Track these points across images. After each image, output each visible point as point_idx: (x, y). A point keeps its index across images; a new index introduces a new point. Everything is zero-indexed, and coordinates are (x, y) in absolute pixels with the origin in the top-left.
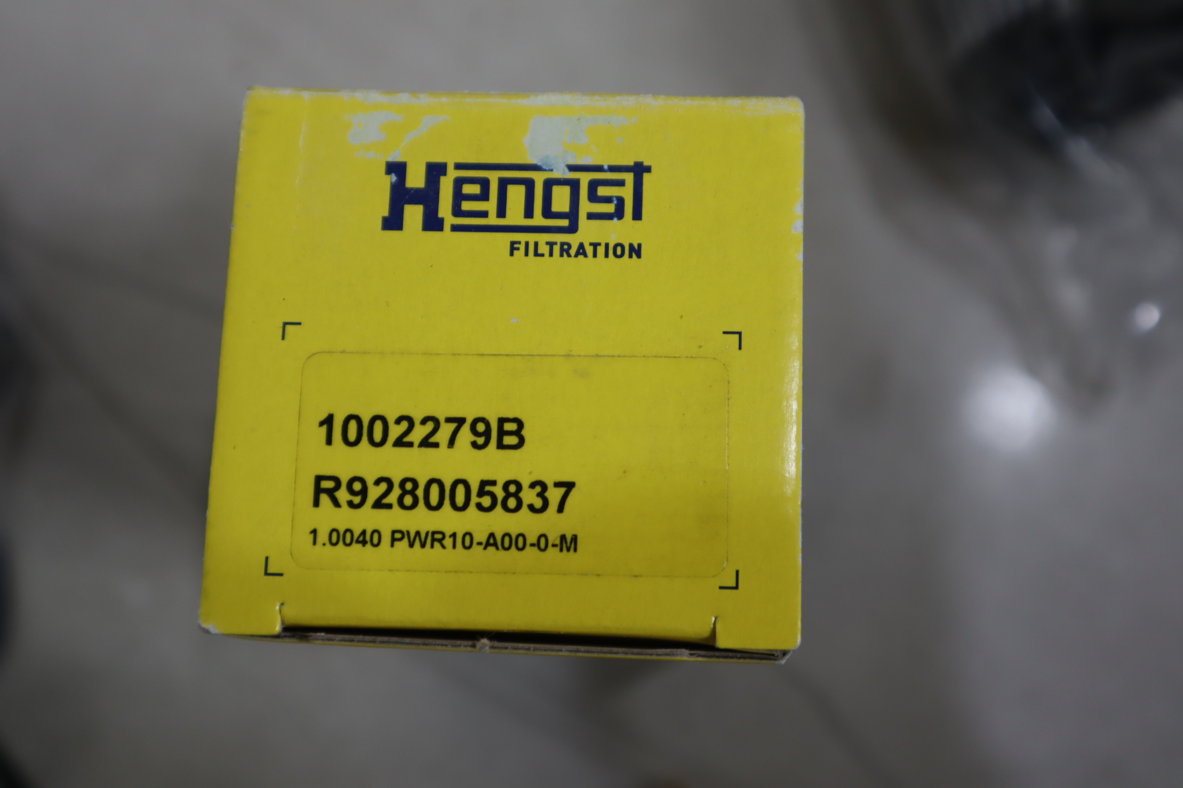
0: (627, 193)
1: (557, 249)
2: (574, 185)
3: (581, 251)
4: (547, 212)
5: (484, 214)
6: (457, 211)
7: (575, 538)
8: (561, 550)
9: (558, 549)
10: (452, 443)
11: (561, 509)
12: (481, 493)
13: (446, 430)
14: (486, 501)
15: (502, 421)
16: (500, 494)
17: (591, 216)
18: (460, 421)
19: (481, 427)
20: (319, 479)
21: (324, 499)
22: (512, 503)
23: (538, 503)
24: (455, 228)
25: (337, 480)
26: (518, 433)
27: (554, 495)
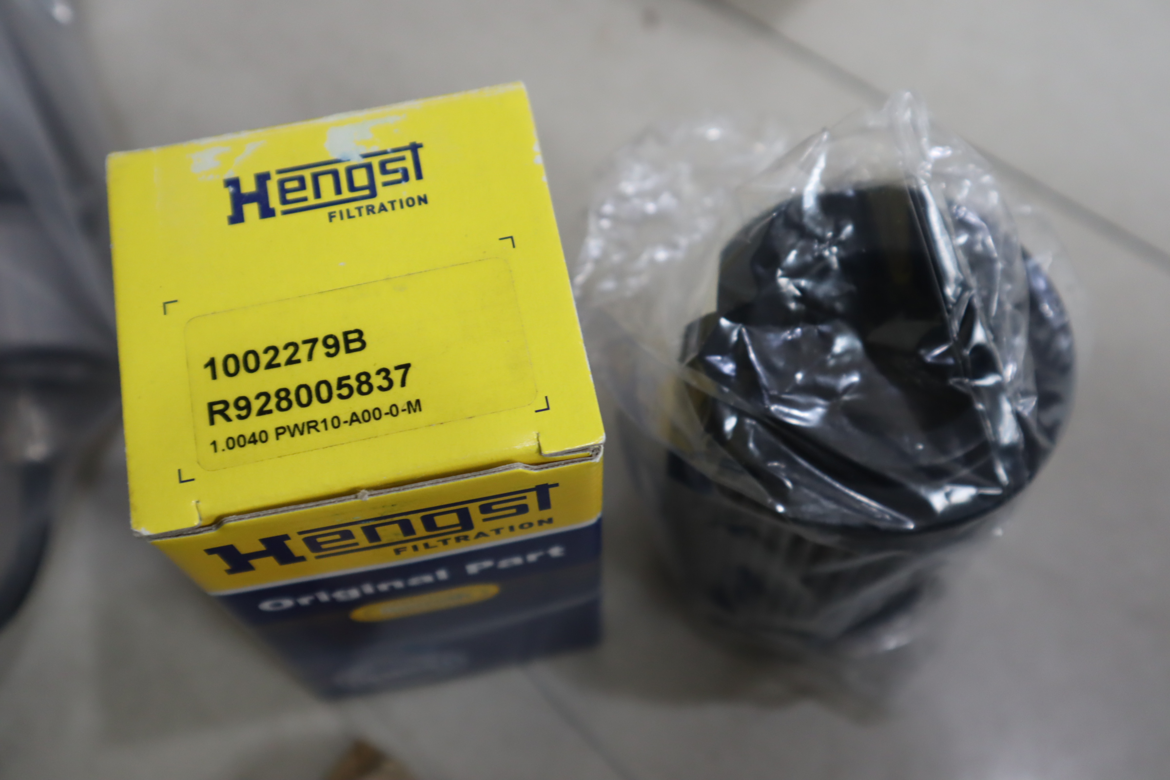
0: (409, 164)
1: (364, 211)
2: (369, 167)
3: (383, 208)
4: (352, 188)
5: (305, 199)
6: (284, 201)
7: (418, 402)
8: (410, 412)
9: (406, 412)
10: (310, 357)
11: (403, 384)
12: (340, 387)
13: (304, 350)
14: (345, 391)
15: (346, 334)
16: (354, 383)
17: (386, 184)
18: (314, 341)
19: (331, 342)
20: (211, 405)
21: (218, 418)
22: (365, 388)
23: (385, 384)
24: (285, 213)
25: (226, 403)
26: (360, 339)
27: (396, 376)
